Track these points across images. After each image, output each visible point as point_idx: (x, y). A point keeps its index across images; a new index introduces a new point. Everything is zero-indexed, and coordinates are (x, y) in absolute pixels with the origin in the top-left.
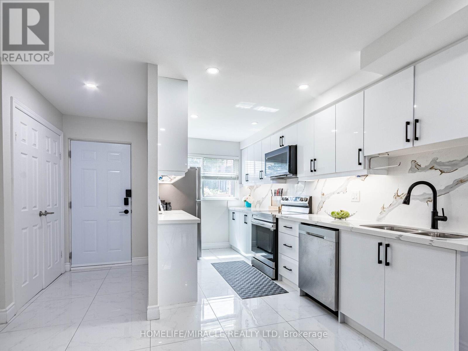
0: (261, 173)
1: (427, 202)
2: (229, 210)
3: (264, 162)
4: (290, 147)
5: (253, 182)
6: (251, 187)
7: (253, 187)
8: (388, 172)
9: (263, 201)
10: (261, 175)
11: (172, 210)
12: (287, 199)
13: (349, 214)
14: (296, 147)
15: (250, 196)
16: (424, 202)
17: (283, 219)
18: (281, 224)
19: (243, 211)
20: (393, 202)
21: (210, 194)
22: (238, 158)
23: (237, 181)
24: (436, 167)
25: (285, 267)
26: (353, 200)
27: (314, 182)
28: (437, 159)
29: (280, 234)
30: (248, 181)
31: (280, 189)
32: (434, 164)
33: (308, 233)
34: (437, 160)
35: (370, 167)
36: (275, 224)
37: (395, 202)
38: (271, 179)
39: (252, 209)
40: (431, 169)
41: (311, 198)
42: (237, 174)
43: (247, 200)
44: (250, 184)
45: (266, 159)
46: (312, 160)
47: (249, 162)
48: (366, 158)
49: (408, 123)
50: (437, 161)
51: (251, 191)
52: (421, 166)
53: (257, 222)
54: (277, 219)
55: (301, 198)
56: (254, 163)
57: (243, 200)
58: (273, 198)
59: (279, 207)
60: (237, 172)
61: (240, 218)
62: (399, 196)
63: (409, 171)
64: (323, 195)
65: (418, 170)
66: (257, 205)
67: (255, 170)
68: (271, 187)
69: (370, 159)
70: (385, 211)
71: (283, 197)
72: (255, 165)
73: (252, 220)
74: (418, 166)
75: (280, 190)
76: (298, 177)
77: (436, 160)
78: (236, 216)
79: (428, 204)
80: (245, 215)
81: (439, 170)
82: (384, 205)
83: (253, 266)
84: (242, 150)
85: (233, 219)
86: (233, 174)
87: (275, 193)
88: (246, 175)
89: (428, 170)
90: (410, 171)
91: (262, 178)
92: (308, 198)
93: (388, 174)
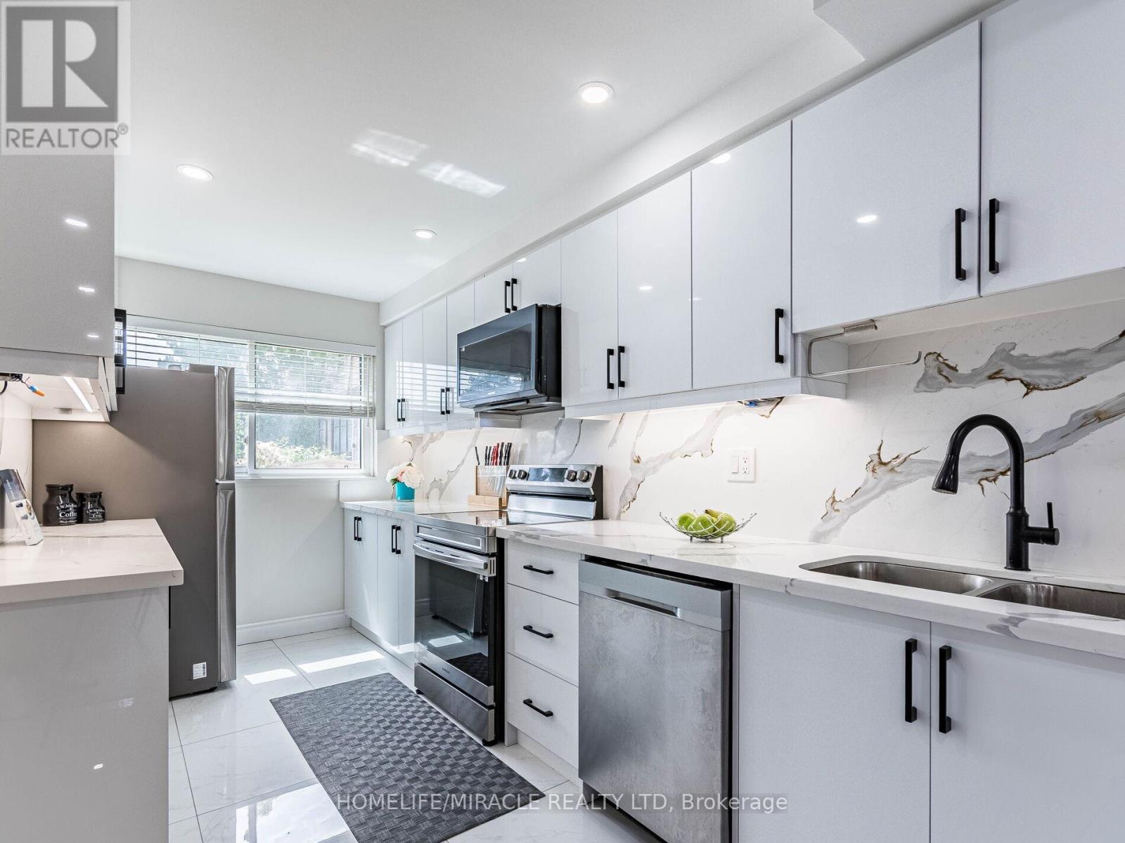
0: (444, 394)
1: (979, 483)
2: (344, 509)
3: (455, 368)
4: (540, 310)
5: (421, 423)
6: (414, 440)
7: (422, 438)
8: (848, 389)
9: (449, 479)
10: (444, 400)
11: (108, 522)
12: (525, 473)
13: (732, 522)
14: (557, 310)
15: (410, 465)
16: (970, 483)
17: (520, 542)
18: (515, 560)
19: (386, 514)
20: (866, 482)
21: (279, 459)
22: (373, 351)
23: (371, 420)
24: (1009, 370)
25: (528, 702)
26: (734, 477)
27: (608, 421)
28: (1014, 346)
29: (511, 593)
30: (404, 420)
31: (503, 443)
32: (1002, 363)
33: (616, 595)
34: (1014, 349)
35: (809, 372)
36: (495, 559)
37: (872, 481)
38: (476, 413)
39: (419, 505)
40: (991, 377)
41: (600, 470)
42: (371, 400)
43: (403, 479)
44: (409, 429)
45: (459, 349)
46: (611, 352)
47: (406, 364)
48: (800, 339)
49: (960, 215)
50: (1013, 353)
51: (414, 452)
52: (957, 371)
53: (431, 552)
54: (501, 543)
55: (570, 473)
56: (424, 369)
57: (390, 477)
58: (480, 471)
59: (500, 500)
60: (371, 394)
61: (376, 535)
62: (885, 464)
63: (917, 386)
64: (638, 462)
65: (950, 381)
66: (431, 493)
67: (425, 391)
68: (476, 437)
69: (811, 344)
70: (838, 510)
71: (512, 467)
72: (424, 374)
73: (417, 545)
74: (946, 371)
75: (502, 446)
76: (563, 406)
77: (1010, 350)
78: (368, 528)
79: (983, 489)
80: (393, 527)
81: (1019, 381)
82: (834, 493)
83: (419, 692)
84: (385, 327)
85: (356, 538)
86: (359, 398)
87: (487, 457)
88: (399, 401)
89: (982, 381)
90: (922, 387)
91: (448, 412)
92: (593, 472)
93: (846, 397)
